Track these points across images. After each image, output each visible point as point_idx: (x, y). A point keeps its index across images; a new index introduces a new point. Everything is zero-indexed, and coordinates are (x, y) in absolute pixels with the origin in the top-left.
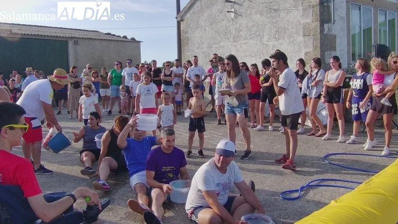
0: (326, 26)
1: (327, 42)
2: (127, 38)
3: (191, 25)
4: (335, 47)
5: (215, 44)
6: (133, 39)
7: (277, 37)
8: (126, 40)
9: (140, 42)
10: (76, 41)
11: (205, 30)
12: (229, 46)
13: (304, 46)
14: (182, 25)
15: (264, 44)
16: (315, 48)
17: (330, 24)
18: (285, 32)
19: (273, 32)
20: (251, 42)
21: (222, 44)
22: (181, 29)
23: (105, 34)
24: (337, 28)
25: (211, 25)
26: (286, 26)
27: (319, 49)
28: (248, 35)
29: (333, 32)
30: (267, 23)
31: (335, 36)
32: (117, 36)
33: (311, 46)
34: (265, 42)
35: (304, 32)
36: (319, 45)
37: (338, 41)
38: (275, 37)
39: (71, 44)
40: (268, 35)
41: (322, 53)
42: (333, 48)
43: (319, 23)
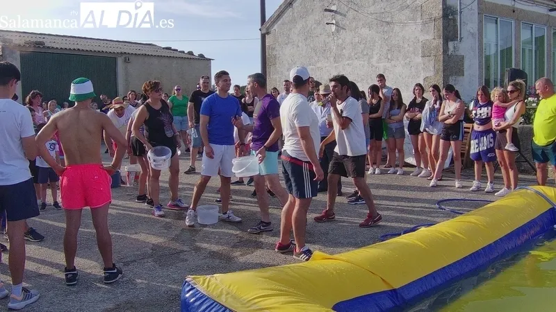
0: (451, 44)
1: (452, 65)
2: (193, 55)
3: (280, 40)
4: (463, 71)
5: (310, 65)
6: (201, 56)
7: (389, 57)
8: (192, 57)
9: (210, 59)
10: (127, 57)
11: (298, 46)
12: (327, 68)
13: (423, 69)
14: (268, 39)
15: (373, 66)
16: (437, 72)
17: (456, 42)
18: (400, 51)
19: (385, 52)
20: (356, 63)
21: (319, 65)
22: (267, 44)
23: (163, 48)
24: (466, 48)
25: (306, 39)
26: (401, 44)
27: (441, 74)
28: (353, 54)
29: (461, 52)
30: (377, 40)
31: (463, 57)
32: (180, 52)
33: (432, 69)
34: (374, 63)
35: (423, 52)
36: (442, 68)
37: (466, 63)
38: (387, 58)
39: (120, 61)
40: (379, 55)
41: (446, 78)
42: (460, 72)
43: (441, 41)
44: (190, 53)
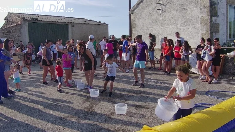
0: (213, 18)
1: (214, 28)
2: (101, 23)
3: (137, 17)
4: (219, 31)
5: (150, 27)
6: (104, 23)
7: (185, 24)
8: (100, 24)
9: (108, 25)
10: (73, 24)
11: (145, 19)
12: (158, 29)
13: (201, 30)
14: (132, 16)
15: (178, 28)
16: (207, 31)
17: (216, 17)
18: (190, 22)
19: (183, 22)
20: (171, 27)
21: (154, 28)
22: (132, 19)
23: (88, 20)
24: (221, 20)
25: (149, 16)
26: (191, 18)
27: (209, 32)
28: (169, 23)
29: (218, 22)
30: (180, 17)
31: (218, 25)
32: (95, 22)
33: (205, 30)
34: (179, 27)
35: (200, 22)
36: (209, 30)
37: (221, 27)
38: (184, 24)
39: (70, 26)
40: (181, 23)
41: (211, 34)
42: (218, 31)
43: (209, 17)
44: (100, 22)
